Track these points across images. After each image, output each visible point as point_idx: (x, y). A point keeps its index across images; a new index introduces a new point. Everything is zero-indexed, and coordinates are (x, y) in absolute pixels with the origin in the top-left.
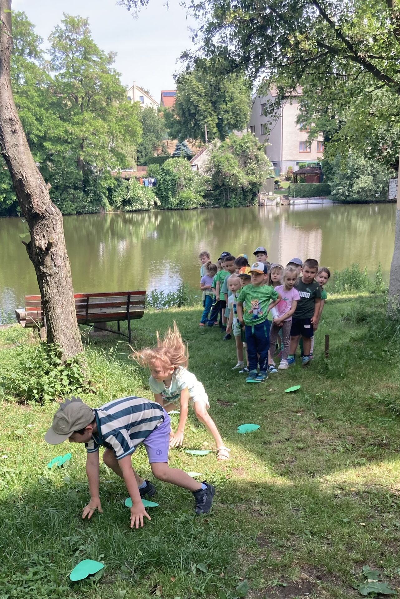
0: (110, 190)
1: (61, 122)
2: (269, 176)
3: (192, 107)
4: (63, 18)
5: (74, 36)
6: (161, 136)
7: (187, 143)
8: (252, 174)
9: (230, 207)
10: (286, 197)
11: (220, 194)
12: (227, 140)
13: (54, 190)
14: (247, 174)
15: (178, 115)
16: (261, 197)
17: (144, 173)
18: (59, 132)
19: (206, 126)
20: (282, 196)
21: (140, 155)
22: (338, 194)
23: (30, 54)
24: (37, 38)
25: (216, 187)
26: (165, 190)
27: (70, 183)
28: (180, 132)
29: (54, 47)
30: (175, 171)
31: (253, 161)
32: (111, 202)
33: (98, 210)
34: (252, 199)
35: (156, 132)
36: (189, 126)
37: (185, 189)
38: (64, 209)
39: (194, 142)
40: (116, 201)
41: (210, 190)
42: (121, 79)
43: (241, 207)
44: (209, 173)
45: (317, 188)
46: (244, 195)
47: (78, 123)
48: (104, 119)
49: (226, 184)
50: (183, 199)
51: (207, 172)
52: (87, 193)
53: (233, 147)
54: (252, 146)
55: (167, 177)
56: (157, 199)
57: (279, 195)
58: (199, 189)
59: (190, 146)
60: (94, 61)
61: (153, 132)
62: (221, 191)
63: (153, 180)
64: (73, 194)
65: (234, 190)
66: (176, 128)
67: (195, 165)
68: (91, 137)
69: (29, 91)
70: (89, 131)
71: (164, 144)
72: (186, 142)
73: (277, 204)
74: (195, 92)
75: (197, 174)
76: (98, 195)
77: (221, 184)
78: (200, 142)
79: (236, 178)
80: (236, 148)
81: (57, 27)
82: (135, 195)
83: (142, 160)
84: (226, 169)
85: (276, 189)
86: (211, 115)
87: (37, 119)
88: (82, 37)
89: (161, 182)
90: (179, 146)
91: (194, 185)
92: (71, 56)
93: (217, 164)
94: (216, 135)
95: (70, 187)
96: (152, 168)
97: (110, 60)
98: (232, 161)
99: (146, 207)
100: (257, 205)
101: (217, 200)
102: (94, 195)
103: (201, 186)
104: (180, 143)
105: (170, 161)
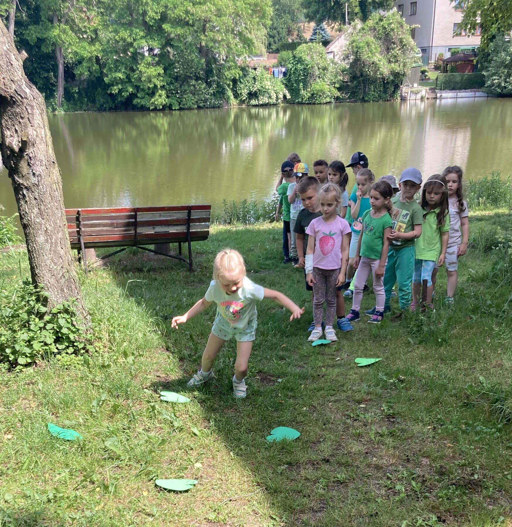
0: (235, 81)
2: (414, 65)
6: (297, 18)
7: (326, 26)
8: (395, 62)
9: (367, 101)
10: (433, 90)
11: (357, 86)
12: (370, 23)
13: (173, 81)
14: (390, 62)
16: (405, 89)
17: (274, 61)
19: (347, 5)
20: (428, 88)
21: (272, 40)
22: (493, 85)
25: (354, 78)
26: (296, 81)
27: (191, 73)
28: (318, 13)
30: (308, 59)
31: (397, 46)
32: (236, 96)
33: (220, 104)
34: (394, 92)
35: (291, 13)
36: (328, 5)
37: (318, 80)
38: (184, 102)
39: (333, 25)
40: (241, 93)
41: (347, 82)
43: (381, 102)
44: (346, 62)
45: (469, 79)
46: (384, 87)
49: (364, 74)
50: (315, 92)
51: (344, 59)
52: (209, 85)
53: (375, 29)
54: (397, 28)
55: (299, 66)
56: (287, 92)
57: (425, 88)
58: (333, 81)
59: (328, 29)
61: (289, 13)
62: (359, 82)
63: (284, 70)
64: (194, 86)
65: (374, 81)
66: (314, 7)
67: (331, 52)
71: (300, 27)
72: (324, 25)
73: (422, 99)
75: (333, 62)
76: (221, 87)
77: (358, 74)
78: (340, 24)
79: (376, 67)
80: (379, 30)
82: (262, 87)
83: (274, 47)
84: (365, 56)
85: (423, 80)
89: (292, 72)
90: (316, 29)
91: (328, 75)
93: (356, 50)
94: (358, 15)
95: (190, 77)
96: (284, 56)
98: (373, 46)
99: (275, 101)
100: (399, 98)
101: (353, 93)
102: (218, 87)
103: (336, 77)
104: (318, 26)
105: (303, 47)
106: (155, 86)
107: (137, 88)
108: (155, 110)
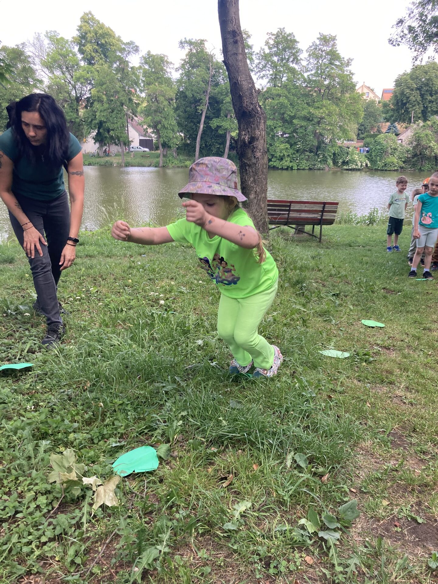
0: (335, 154)
1: (307, 106)
3: (405, 98)
4: (319, 36)
5: (325, 48)
6: (378, 120)
7: (397, 125)
9: (423, 170)
11: (416, 161)
12: (429, 122)
13: (296, 152)
15: (393, 104)
17: (361, 144)
18: (304, 113)
19: (413, 112)
21: (360, 132)
23: (292, 61)
24: (299, 51)
25: (415, 155)
26: (375, 156)
27: (308, 148)
28: (393, 117)
29: (310, 55)
30: (385, 143)
32: (334, 163)
33: (324, 168)
35: (375, 117)
36: (400, 112)
38: (301, 165)
39: (402, 124)
40: (338, 162)
41: (410, 158)
42: (354, 77)
44: (410, 146)
47: (319, 108)
48: (337, 105)
49: (423, 153)
50: (388, 163)
51: (409, 144)
52: (318, 156)
55: (378, 146)
56: (368, 162)
58: (401, 157)
59: (399, 127)
60: (336, 65)
62: (419, 158)
63: (367, 149)
64: (308, 156)
65: (429, 158)
66: (390, 113)
67: (401, 140)
68: (326, 117)
69: (289, 85)
70: (325, 113)
71: (379, 125)
72: (396, 124)
74: (408, 88)
75: (401, 145)
76: (326, 157)
77: (418, 153)
78: (408, 124)
80: (435, 127)
81: (314, 43)
82: (352, 158)
83: (361, 136)
84: (424, 142)
86: (419, 104)
87: (291, 104)
88: (330, 48)
89: (373, 150)
90: (391, 127)
91: (397, 153)
92: (320, 62)
93: (418, 138)
94: (421, 118)
95: (307, 151)
96: (368, 141)
97: (348, 64)
98: (430, 137)
99: (360, 167)
101: (414, 165)
102: (323, 157)
103: (403, 154)
104: (392, 124)
105: (382, 135)
106: (284, 155)
107: (273, 156)
108: (282, 169)
